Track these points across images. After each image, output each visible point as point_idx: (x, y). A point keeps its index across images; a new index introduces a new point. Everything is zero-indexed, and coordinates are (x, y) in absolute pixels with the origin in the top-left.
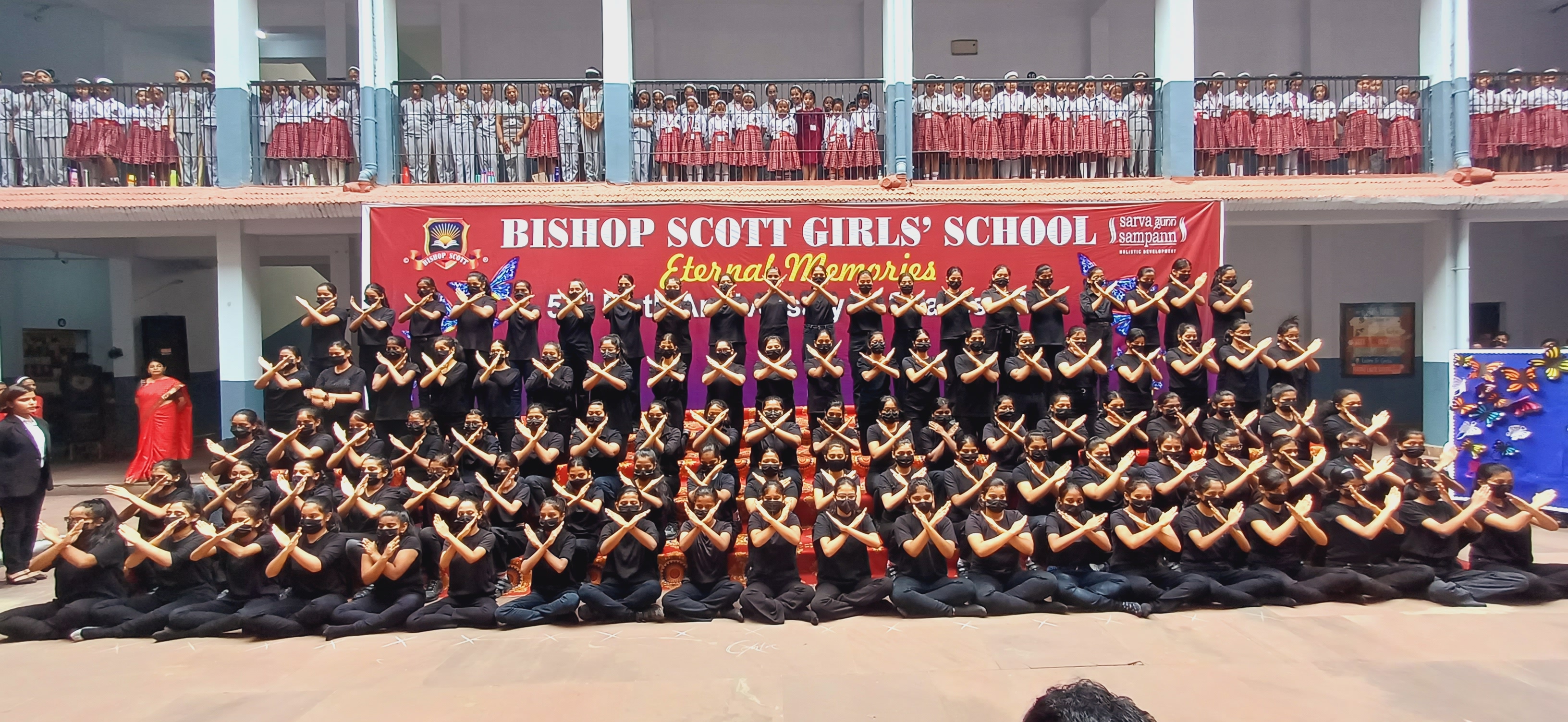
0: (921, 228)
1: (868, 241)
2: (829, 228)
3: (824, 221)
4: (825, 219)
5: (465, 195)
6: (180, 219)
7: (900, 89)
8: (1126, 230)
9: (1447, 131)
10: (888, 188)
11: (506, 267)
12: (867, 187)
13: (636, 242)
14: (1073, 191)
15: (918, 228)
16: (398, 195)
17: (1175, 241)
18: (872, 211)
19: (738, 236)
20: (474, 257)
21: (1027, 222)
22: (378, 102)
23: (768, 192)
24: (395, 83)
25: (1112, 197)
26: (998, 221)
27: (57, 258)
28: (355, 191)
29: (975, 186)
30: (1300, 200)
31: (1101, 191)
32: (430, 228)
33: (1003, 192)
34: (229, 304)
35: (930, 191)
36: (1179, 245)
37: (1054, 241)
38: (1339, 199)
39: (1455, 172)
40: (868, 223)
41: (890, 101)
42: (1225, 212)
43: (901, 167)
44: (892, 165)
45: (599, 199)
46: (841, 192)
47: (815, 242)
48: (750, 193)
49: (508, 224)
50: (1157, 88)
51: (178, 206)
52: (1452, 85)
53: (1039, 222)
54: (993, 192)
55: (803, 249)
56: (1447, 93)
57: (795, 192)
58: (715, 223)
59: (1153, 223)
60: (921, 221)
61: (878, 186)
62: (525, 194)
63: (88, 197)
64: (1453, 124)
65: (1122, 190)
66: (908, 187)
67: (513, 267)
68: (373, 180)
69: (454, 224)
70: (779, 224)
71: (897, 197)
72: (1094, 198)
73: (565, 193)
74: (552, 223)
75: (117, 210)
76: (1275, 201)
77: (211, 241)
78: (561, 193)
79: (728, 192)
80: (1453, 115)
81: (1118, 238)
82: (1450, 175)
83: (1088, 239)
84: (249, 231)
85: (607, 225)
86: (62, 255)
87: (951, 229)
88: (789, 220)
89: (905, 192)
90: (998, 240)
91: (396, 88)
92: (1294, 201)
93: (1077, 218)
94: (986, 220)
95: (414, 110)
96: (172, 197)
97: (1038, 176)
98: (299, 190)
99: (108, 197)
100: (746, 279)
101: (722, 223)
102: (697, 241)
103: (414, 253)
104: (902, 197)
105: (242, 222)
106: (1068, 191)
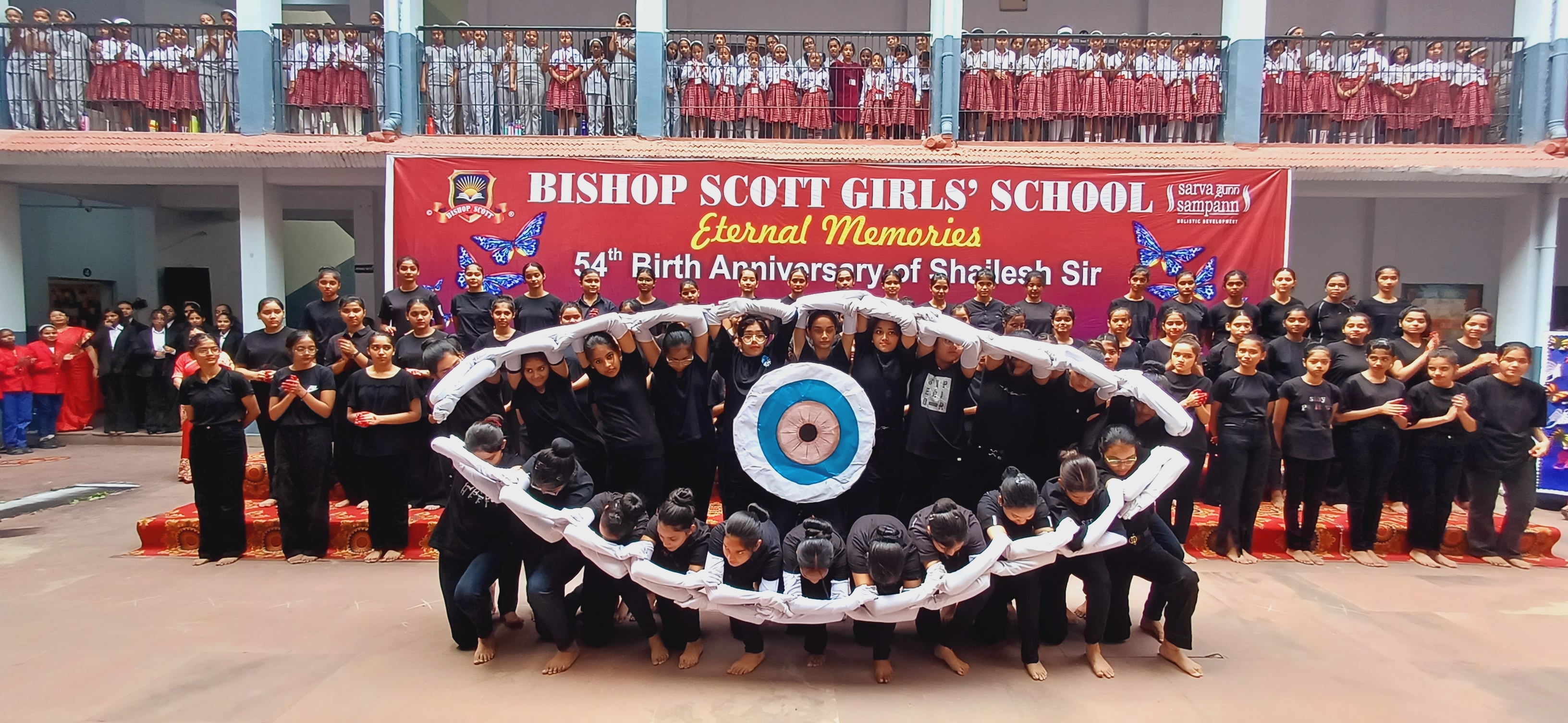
0: (967, 191)
1: (910, 204)
2: (870, 190)
3: (864, 181)
4: (865, 179)
5: (491, 146)
6: (202, 166)
7: (948, 44)
8: (1185, 197)
9: (1541, 97)
10: (932, 148)
11: (532, 223)
12: (910, 147)
13: (667, 199)
14: (1128, 156)
15: (963, 191)
16: (423, 145)
17: (1237, 210)
18: (915, 172)
19: (774, 196)
20: (499, 211)
21: (1080, 187)
22: (403, 49)
23: (806, 150)
24: (420, 28)
25: (1171, 163)
26: (1048, 186)
27: (81, 206)
28: (379, 140)
29: (1024, 148)
30: (1374, 170)
31: (1159, 156)
32: (455, 181)
33: (1054, 155)
34: (252, 256)
35: (977, 153)
36: (1241, 215)
37: (1108, 208)
38: (1417, 170)
39: (1547, 143)
40: (910, 185)
41: (937, 56)
42: (1293, 182)
43: (947, 126)
44: (937, 124)
45: (630, 154)
46: (883, 151)
47: (855, 204)
48: (787, 151)
49: (536, 177)
50: (1223, 47)
51: (200, 152)
52: (1551, 47)
53: (1092, 187)
54: (1044, 155)
55: (841, 210)
56: (1544, 57)
57: (834, 151)
58: (750, 182)
59: (1215, 191)
60: (966, 184)
61: (921, 147)
62: (554, 147)
63: (109, 141)
64: (1549, 91)
65: (1182, 155)
66: (953, 147)
67: (540, 223)
68: (398, 131)
69: (480, 176)
70: (817, 184)
71: (942, 158)
72: (1152, 164)
73: (595, 147)
74: (581, 177)
75: (139, 156)
76: (1347, 170)
77: (233, 190)
78: (590, 147)
79: (764, 150)
80: (1549, 80)
81: (1176, 206)
82: (1541, 146)
83: (1144, 206)
84: (274, 180)
85: (638, 181)
86: (87, 203)
87: (998, 192)
88: (827, 180)
89: (950, 152)
90: (1048, 206)
91: (421, 33)
92: (1368, 170)
93: (1132, 184)
94: (1036, 184)
95: (440, 56)
96: (193, 143)
97: (1093, 139)
98: (323, 139)
99: (129, 141)
100: (781, 240)
101: (757, 182)
102: (731, 200)
103: (438, 206)
104: (948, 158)
105: (265, 170)
106: (1123, 156)
